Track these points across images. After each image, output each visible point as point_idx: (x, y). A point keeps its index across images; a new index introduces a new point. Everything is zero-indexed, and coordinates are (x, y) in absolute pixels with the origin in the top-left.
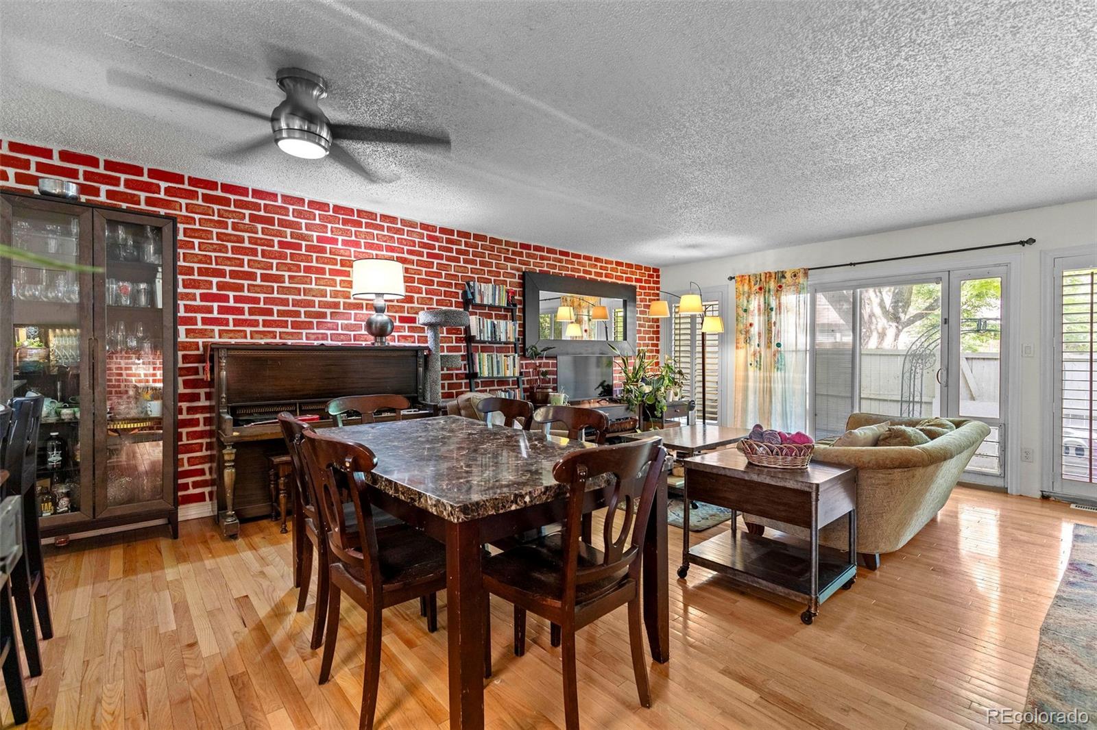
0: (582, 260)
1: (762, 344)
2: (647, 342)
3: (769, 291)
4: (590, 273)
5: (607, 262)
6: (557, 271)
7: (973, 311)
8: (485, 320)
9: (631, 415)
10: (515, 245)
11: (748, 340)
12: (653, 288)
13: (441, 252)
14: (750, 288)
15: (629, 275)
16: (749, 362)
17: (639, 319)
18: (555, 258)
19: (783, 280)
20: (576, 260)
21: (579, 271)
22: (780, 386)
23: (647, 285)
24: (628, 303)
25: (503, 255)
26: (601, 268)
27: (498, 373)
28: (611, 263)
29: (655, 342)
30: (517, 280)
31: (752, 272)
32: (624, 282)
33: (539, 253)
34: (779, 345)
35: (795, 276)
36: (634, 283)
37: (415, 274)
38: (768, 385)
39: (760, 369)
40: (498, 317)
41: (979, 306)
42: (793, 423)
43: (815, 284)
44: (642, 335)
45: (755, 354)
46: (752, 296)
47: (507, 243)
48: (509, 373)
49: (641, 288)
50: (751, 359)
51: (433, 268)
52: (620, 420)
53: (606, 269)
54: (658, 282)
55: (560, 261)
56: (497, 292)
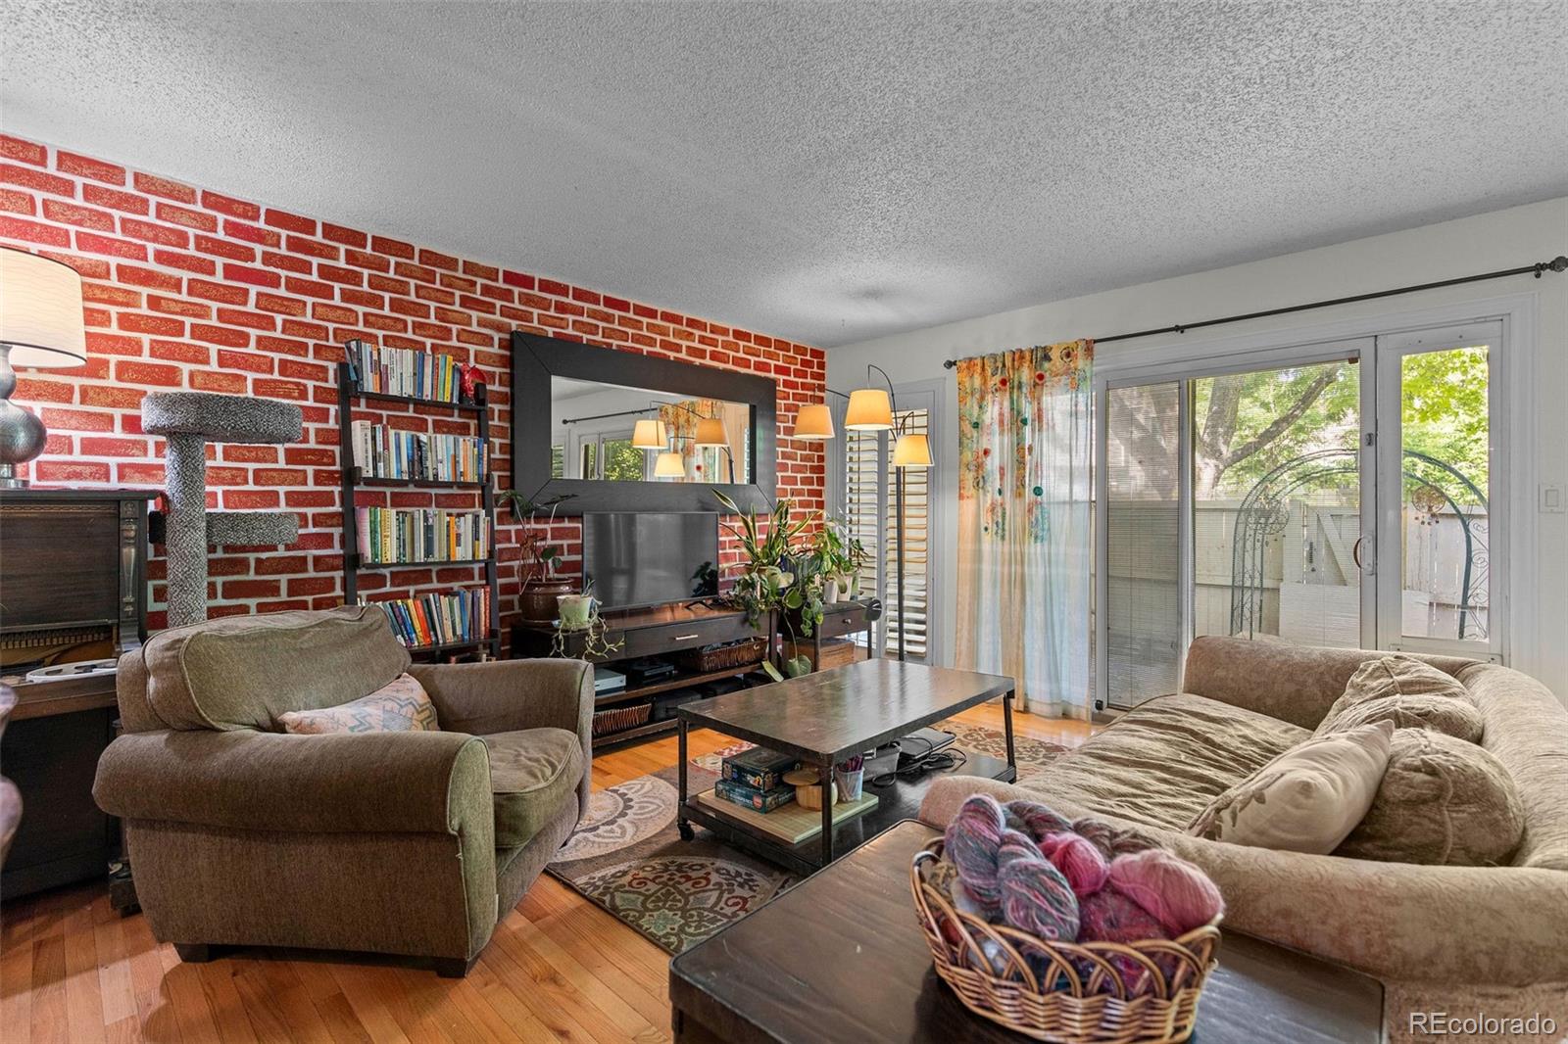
0: (658, 322)
1: (1008, 494)
2: (799, 486)
3: (1020, 387)
4: (677, 348)
5: (714, 329)
6: (599, 338)
7: (1296, 448)
8: (392, 433)
9: (752, 632)
10: (492, 273)
11: (980, 483)
12: (812, 387)
13: (272, 269)
14: (985, 382)
15: (762, 359)
16: (983, 525)
17: (784, 443)
18: (595, 311)
19: (1046, 365)
20: (645, 320)
21: (651, 342)
22: (1041, 572)
23: (800, 380)
24: (759, 413)
25: (458, 293)
26: (702, 340)
27: (429, 551)
28: (725, 332)
29: (815, 487)
30: (495, 350)
31: (988, 350)
32: (751, 371)
33: (554, 298)
34: (1038, 491)
35: (1068, 355)
36: (772, 375)
37: (182, 313)
38: (1019, 568)
39: (1003, 538)
40: (433, 426)
41: (1303, 441)
42: (1065, 645)
43: (1106, 371)
44: (789, 474)
45: (993, 509)
46: (989, 397)
47: (469, 267)
48: (462, 553)
49: (787, 384)
50: (986, 520)
51: (245, 303)
52: (729, 644)
53: (713, 343)
54: (821, 377)
55: (608, 318)
56: (428, 370)
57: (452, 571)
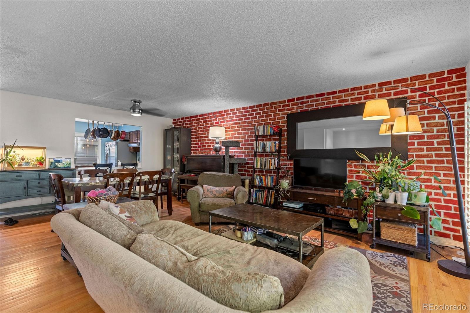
4: (346, 101)
8: (260, 142)
10: (284, 102)
13: (249, 116)
18: (312, 100)
23: (436, 90)
25: (278, 109)
26: (360, 94)
27: (265, 167)
28: (372, 86)
30: (285, 119)
33: (300, 101)
36: (409, 94)
40: (266, 140)
47: (280, 102)
48: (271, 167)
56: (265, 129)
57: (269, 171)
